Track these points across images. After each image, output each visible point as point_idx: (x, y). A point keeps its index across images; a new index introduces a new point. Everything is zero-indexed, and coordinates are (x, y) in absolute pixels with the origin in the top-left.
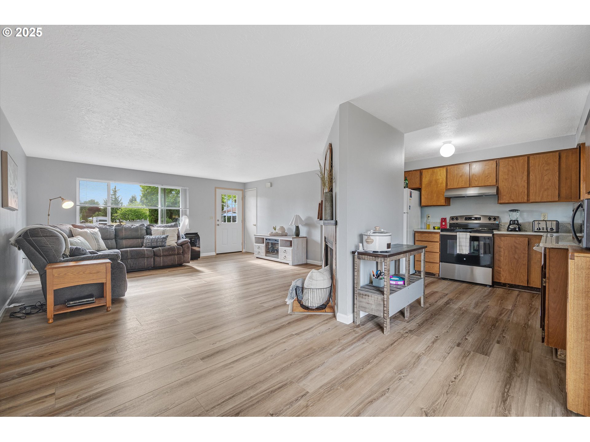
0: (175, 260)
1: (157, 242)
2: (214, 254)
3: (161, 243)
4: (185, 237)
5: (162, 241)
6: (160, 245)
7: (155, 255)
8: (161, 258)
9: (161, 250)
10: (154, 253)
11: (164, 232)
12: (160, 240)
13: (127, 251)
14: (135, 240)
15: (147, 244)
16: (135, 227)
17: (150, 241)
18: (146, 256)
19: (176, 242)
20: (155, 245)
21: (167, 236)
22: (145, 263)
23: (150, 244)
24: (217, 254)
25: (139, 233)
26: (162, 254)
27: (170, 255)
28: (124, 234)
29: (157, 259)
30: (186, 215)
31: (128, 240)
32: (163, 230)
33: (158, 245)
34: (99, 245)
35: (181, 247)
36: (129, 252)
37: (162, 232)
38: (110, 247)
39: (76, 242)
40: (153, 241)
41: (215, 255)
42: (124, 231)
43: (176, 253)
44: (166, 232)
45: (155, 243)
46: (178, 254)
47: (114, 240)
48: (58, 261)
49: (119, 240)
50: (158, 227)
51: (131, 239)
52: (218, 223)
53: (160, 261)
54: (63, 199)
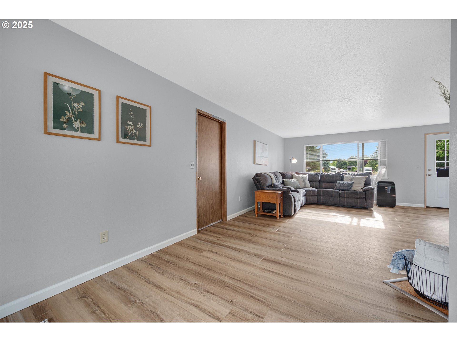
0: (358, 203)
1: (344, 186)
2: (423, 206)
3: (346, 187)
4: (378, 184)
5: (348, 186)
6: (346, 189)
7: (340, 196)
8: (345, 199)
9: (345, 193)
10: (339, 195)
11: (352, 179)
12: (346, 185)
13: (321, 190)
14: (331, 184)
15: (337, 187)
16: (332, 174)
17: (339, 185)
18: (333, 196)
19: (362, 188)
20: (342, 189)
21: (353, 183)
22: (332, 200)
23: (339, 187)
24: (427, 207)
25: (335, 179)
26: (345, 196)
27: (353, 198)
28: (324, 179)
29: (342, 199)
30: (385, 165)
31: (327, 183)
32: (352, 178)
33: (345, 189)
34: (305, 184)
35: (364, 193)
36: (322, 191)
37: (351, 179)
38: (315, 187)
39: (291, 181)
40: (341, 185)
41: (424, 208)
42: (324, 177)
43: (359, 197)
44: (354, 179)
45: (342, 187)
46: (360, 198)
47: (318, 183)
48: (264, 189)
49: (321, 183)
50: (350, 175)
51: (329, 182)
52: (428, 173)
53: (344, 201)
54: (293, 158)
